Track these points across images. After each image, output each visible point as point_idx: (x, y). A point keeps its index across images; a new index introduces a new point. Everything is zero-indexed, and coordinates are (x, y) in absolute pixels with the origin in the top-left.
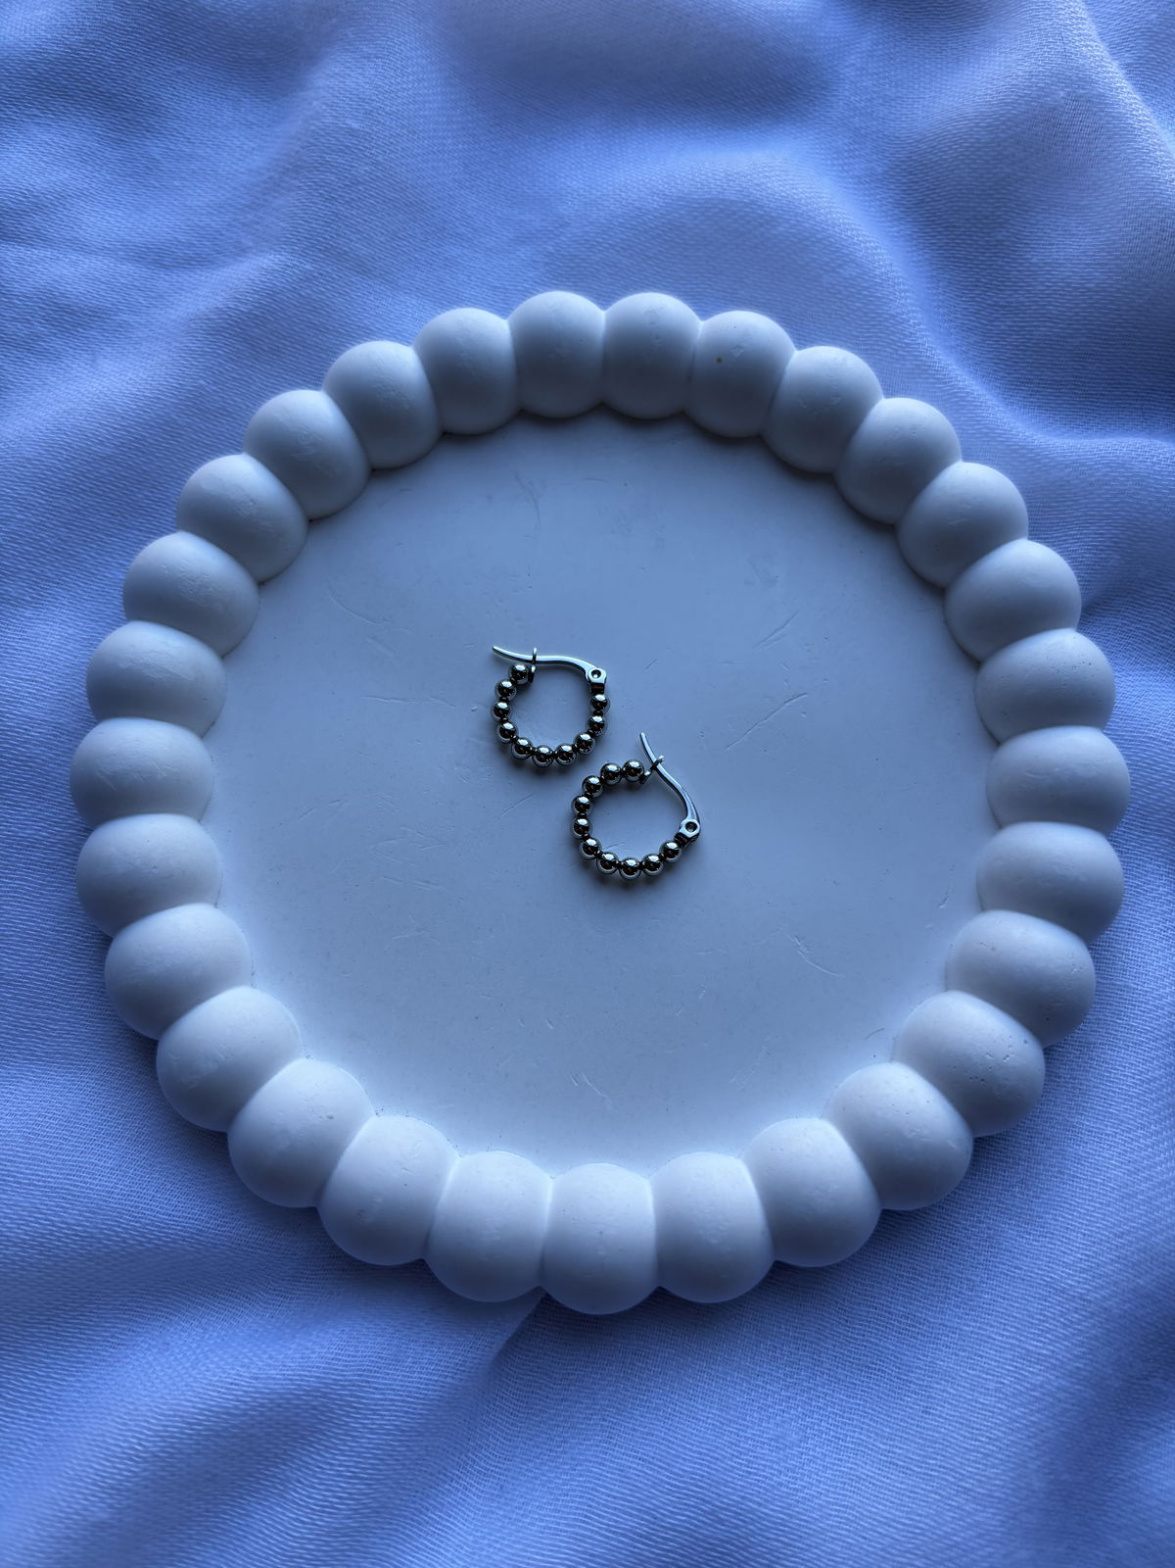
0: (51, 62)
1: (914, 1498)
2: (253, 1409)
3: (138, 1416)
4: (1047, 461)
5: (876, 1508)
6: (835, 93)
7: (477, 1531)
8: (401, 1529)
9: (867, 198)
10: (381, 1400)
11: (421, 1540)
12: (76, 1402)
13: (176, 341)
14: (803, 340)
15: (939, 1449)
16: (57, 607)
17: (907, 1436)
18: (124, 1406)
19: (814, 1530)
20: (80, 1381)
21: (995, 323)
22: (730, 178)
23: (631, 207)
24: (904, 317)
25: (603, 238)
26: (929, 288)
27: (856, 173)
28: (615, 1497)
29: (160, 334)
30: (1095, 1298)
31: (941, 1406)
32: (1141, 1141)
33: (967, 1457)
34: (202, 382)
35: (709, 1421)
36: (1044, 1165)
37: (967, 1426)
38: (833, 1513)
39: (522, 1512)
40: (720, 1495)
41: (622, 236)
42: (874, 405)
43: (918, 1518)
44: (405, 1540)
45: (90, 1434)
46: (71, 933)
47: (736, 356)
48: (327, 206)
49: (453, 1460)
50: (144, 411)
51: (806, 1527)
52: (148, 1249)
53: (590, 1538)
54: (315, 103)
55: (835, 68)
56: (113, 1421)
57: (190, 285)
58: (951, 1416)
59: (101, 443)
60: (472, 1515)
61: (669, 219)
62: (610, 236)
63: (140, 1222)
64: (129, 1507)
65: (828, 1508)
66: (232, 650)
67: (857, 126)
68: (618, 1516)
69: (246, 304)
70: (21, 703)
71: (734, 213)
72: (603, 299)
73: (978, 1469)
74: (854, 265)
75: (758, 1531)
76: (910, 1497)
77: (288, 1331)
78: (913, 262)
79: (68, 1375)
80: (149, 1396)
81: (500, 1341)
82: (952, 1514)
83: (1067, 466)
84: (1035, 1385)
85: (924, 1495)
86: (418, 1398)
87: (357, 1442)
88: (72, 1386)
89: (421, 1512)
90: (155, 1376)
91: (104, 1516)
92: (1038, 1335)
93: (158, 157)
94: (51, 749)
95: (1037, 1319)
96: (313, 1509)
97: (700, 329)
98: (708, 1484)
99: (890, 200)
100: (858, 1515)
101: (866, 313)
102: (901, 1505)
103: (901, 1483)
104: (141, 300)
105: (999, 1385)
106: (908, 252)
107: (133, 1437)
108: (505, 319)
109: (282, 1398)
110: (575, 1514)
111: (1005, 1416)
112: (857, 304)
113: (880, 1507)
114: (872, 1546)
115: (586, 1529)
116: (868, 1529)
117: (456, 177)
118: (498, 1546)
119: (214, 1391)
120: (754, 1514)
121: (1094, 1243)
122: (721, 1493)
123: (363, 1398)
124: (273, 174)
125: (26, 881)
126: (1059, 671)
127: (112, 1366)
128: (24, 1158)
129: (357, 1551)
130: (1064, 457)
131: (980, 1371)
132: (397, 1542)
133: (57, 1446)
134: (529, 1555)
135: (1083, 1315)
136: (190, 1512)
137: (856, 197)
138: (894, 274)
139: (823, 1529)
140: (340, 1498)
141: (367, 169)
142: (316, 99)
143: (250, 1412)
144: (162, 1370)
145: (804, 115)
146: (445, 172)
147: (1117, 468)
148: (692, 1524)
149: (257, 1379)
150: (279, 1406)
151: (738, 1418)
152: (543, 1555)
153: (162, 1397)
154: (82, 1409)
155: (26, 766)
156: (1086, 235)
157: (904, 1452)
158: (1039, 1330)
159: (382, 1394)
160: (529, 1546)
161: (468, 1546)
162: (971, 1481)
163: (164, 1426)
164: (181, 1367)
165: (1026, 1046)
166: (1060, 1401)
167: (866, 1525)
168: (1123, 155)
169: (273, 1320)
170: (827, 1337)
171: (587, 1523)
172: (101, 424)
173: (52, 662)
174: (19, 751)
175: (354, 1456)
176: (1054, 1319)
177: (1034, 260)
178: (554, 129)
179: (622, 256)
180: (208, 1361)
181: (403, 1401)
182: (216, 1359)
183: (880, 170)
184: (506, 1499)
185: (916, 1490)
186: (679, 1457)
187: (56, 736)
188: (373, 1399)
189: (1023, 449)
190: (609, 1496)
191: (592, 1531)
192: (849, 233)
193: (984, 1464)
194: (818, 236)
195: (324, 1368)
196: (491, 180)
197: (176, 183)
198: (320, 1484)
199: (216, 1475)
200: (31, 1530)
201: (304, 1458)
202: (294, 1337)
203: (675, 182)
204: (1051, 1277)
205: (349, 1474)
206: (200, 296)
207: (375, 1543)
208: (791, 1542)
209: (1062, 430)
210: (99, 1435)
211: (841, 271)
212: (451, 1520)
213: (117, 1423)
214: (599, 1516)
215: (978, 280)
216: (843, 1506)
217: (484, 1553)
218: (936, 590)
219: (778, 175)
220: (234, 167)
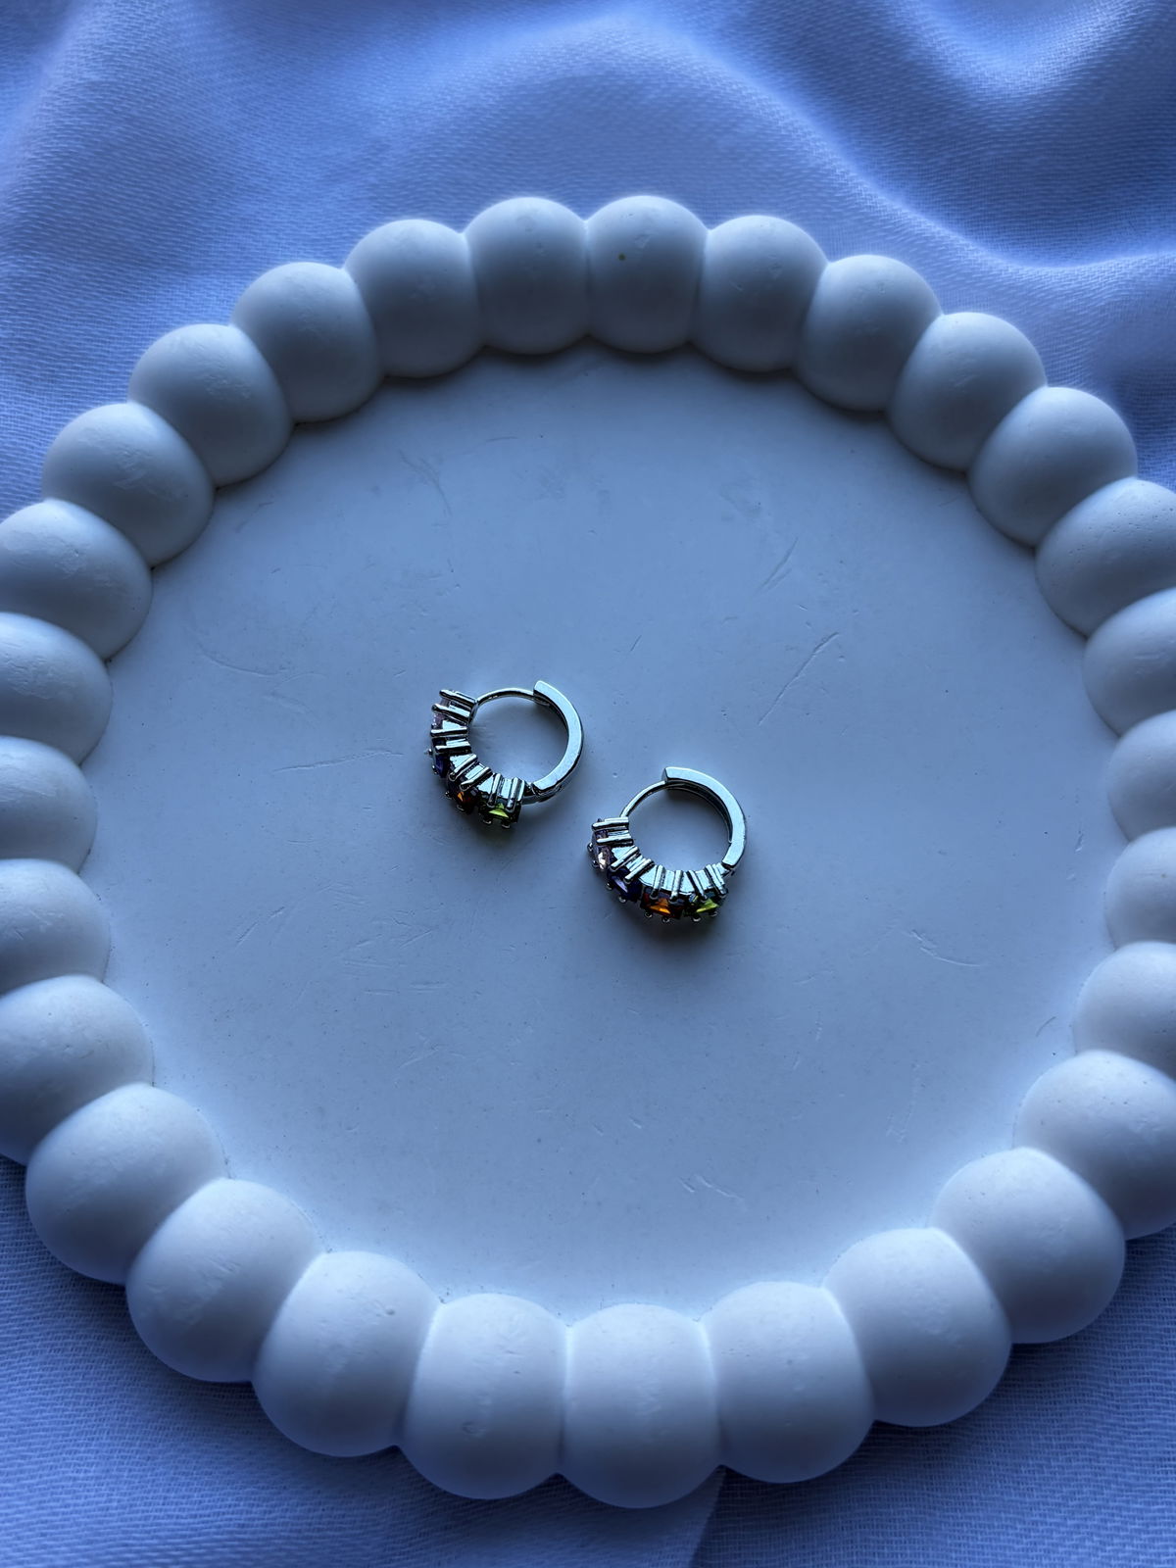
4: (1043, 294)
9: (736, 52)
14: (713, 218)
21: (930, 161)
22: (574, 52)
23: (461, 110)
24: (827, 167)
25: (437, 153)
27: (716, 26)
41: (460, 146)
42: (821, 271)
47: (642, 246)
62: (445, 148)
66: (91, 751)
71: (590, 91)
83: (1068, 297)
97: (586, 228)
108: (339, 267)
112: (768, 166)
126: (1138, 526)
130: (1063, 286)
138: (799, 124)
170: (1100, 1434)
183: (743, 14)
189: (1010, 288)
194: (700, 95)
196: (274, 117)
203: (508, 71)
211: (737, 130)
218: (956, 475)
219: (630, 39)
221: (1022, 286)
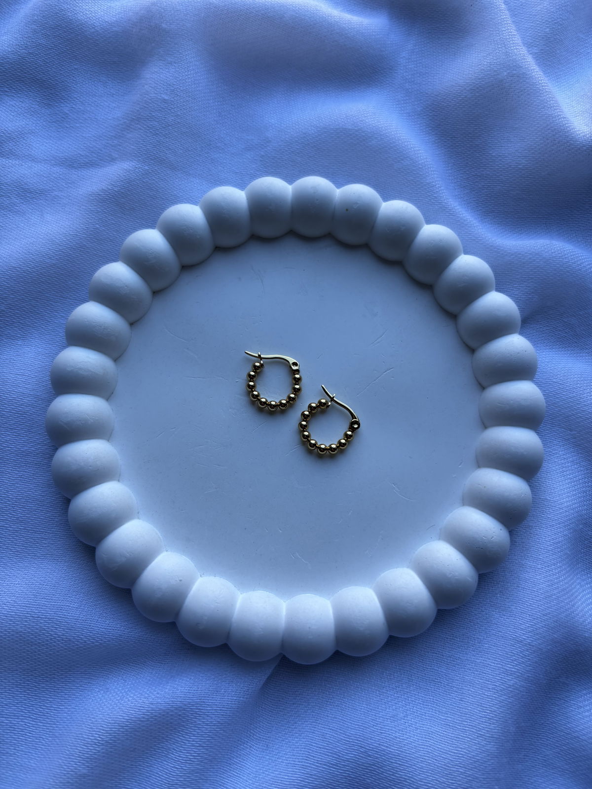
0: (12, 64)
1: (458, 740)
2: (152, 718)
3: (98, 724)
4: (503, 252)
5: (441, 746)
6: (396, 71)
7: (257, 766)
8: (221, 768)
9: (413, 123)
10: (211, 710)
11: (231, 772)
12: (66, 718)
13: (83, 206)
14: (386, 198)
15: (468, 717)
16: (32, 339)
17: (453, 712)
18: (90, 720)
19: (413, 758)
20: (67, 708)
21: (476, 184)
22: (348, 117)
23: (301, 133)
24: (433, 184)
25: (288, 148)
26: (444, 167)
27: (407, 111)
28: (320, 748)
29: (74, 201)
30: (536, 644)
31: (468, 697)
32: (554, 571)
33: (482, 720)
34: (97, 226)
35: (362, 710)
36: (510, 583)
37: (480, 706)
38: (421, 749)
39: (277, 757)
40: (368, 744)
41: (298, 147)
42: (421, 229)
43: (460, 750)
44: (224, 773)
45: (75, 733)
46: (50, 496)
47: (355, 207)
48: (154, 138)
49: (244, 735)
50: (70, 242)
51: (409, 757)
52: (97, 646)
53: (310, 767)
54: (146, 86)
55: (396, 59)
56: (86, 727)
57: (87, 176)
58: (473, 701)
59: (50, 258)
60: (254, 759)
61: (320, 138)
62: (292, 147)
63: (92, 633)
64: (96, 766)
65: (419, 747)
66: (120, 357)
67: (408, 87)
68: (322, 756)
69: (117, 187)
70: (19, 386)
71: (351, 135)
72: (290, 180)
73: (487, 725)
74: (409, 159)
75: (387, 759)
76: (456, 740)
77: (164, 679)
78: (436, 154)
79: (61, 706)
80: (102, 714)
81: (264, 679)
82: (475, 747)
83: (512, 255)
84: (510, 685)
85: (462, 739)
86: (228, 708)
87: (200, 730)
88: (63, 711)
89: (231, 759)
90: (103, 704)
91: (85, 771)
92: (511, 662)
93: (67, 112)
94: (33, 408)
95: (510, 655)
96: (181, 762)
97: (337, 194)
98: (363, 739)
99: (424, 124)
100: (433, 749)
101: (415, 182)
102: (452, 744)
103: (452, 734)
104: (64, 184)
105: (494, 686)
106: (434, 149)
107: (96, 734)
108: (242, 191)
109: (164, 712)
110: (302, 756)
111: (497, 701)
112: (411, 178)
113: (443, 745)
114: (440, 764)
115: (307, 763)
116: (438, 756)
117: (215, 119)
118: (267, 773)
119: (132, 711)
120: (385, 752)
121: (534, 619)
122: (369, 743)
123: (202, 709)
124: (125, 120)
125: (25, 472)
126: (511, 355)
127: (81, 700)
128: (34, 605)
129: (203, 779)
130: (511, 250)
131: (485, 680)
132: (221, 774)
133: (59, 739)
134: (282, 776)
135: (530, 652)
136: (124, 766)
137: (408, 123)
138: (428, 163)
139: (418, 757)
140: (194, 756)
141: (173, 118)
142: (146, 84)
143: (151, 719)
144: (106, 702)
145: (382, 83)
146: (210, 116)
147: (535, 255)
148: (356, 758)
149: (152, 704)
150: (163, 715)
151: (375, 708)
152: (288, 776)
153: (108, 715)
154: (69, 722)
155: (22, 416)
156: (518, 142)
157: (453, 719)
158: (511, 660)
159: (211, 707)
160: (281, 772)
161: (254, 774)
162: (484, 731)
163: (110, 728)
164: (115, 700)
165: (501, 531)
166: (521, 691)
167: (437, 754)
168: (535, 103)
169: (157, 675)
170: (414, 668)
171: (308, 760)
172: (49, 249)
173: (32, 365)
174: (19, 409)
175: (199, 737)
176: (517, 655)
177: (493, 154)
178: (262, 93)
179: (298, 156)
180: (128, 696)
181: (221, 710)
182: (132, 695)
183: (419, 109)
184: (270, 751)
185: (459, 737)
186: (349, 728)
187: (36, 401)
188: (207, 710)
189: (492, 247)
190: (317, 747)
191: (310, 764)
192: (406, 144)
193: (489, 723)
194: (391, 145)
195: (183, 697)
196: (232, 119)
197: (78, 125)
198: (184, 750)
199: (135, 749)
200: (51, 780)
201: (176, 738)
202: (168, 683)
203: (322, 120)
204: (516, 636)
205: (197, 745)
206: (93, 182)
207: (210, 775)
208: (402, 764)
209: (509, 235)
210: (79, 734)
211: (402, 162)
212: (245, 762)
213: (88, 728)
214: (314, 757)
215: (467, 163)
216: (426, 746)
217: (261, 777)
218: (452, 316)
219: (371, 116)
220: (105, 116)
221: (496, 247)
